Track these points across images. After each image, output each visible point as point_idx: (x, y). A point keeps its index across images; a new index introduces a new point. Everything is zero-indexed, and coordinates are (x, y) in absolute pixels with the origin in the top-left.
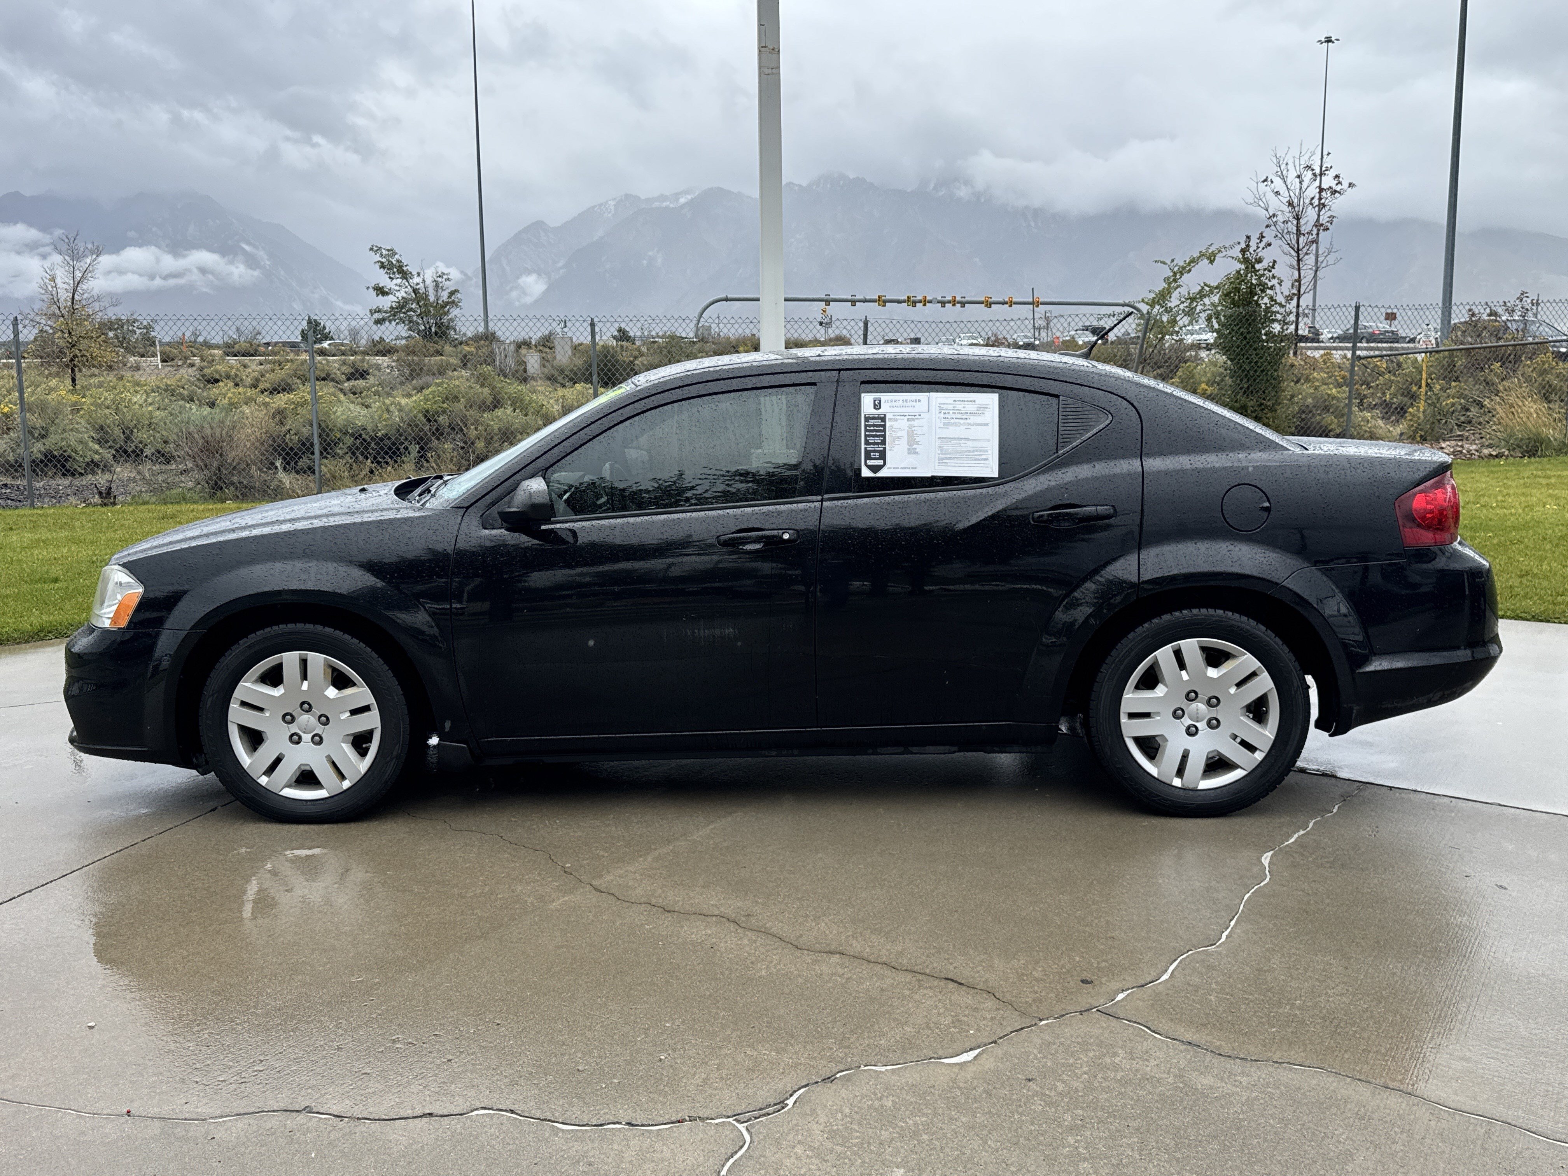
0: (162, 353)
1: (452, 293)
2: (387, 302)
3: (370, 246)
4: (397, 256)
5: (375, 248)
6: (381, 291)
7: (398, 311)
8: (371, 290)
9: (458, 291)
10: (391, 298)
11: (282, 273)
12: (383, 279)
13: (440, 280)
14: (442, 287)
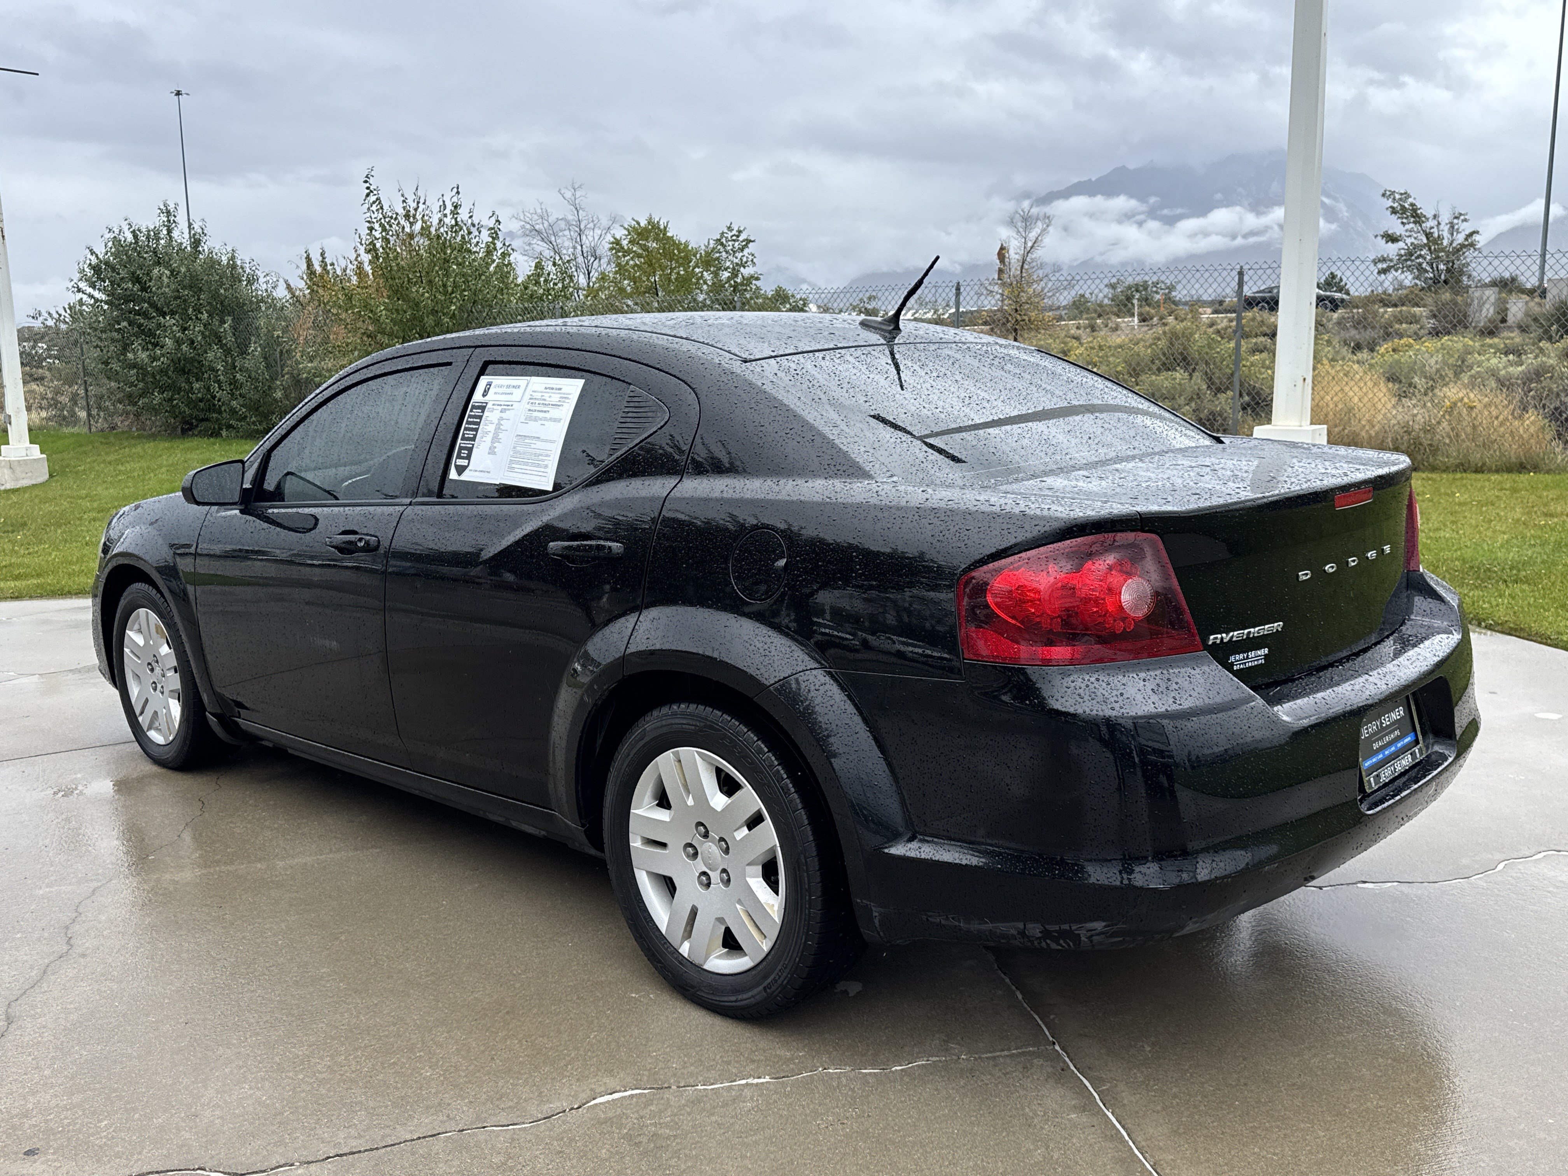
0: (1140, 314)
1: (1471, 234)
2: (1392, 250)
3: (1382, 191)
4: (1410, 200)
5: (1388, 193)
6: (1392, 239)
7: (1408, 258)
8: (1379, 238)
9: (1477, 232)
10: (1401, 244)
11: (1360, 223)
12: (1395, 226)
13: (1456, 221)
14: (1458, 229)
